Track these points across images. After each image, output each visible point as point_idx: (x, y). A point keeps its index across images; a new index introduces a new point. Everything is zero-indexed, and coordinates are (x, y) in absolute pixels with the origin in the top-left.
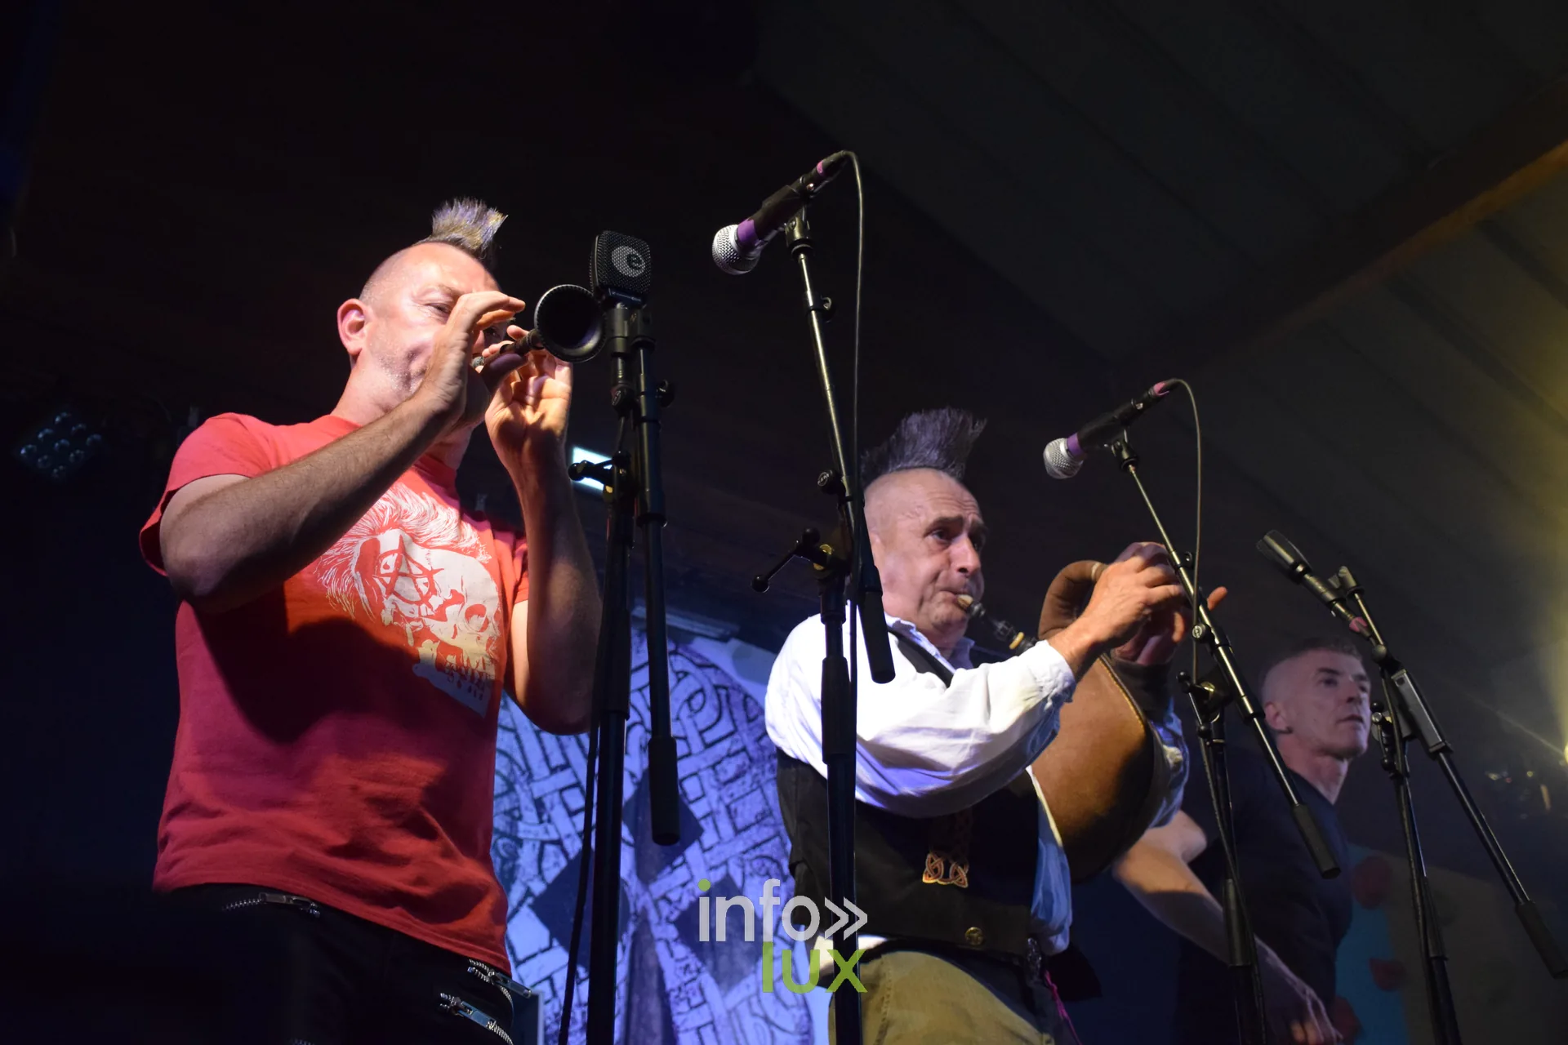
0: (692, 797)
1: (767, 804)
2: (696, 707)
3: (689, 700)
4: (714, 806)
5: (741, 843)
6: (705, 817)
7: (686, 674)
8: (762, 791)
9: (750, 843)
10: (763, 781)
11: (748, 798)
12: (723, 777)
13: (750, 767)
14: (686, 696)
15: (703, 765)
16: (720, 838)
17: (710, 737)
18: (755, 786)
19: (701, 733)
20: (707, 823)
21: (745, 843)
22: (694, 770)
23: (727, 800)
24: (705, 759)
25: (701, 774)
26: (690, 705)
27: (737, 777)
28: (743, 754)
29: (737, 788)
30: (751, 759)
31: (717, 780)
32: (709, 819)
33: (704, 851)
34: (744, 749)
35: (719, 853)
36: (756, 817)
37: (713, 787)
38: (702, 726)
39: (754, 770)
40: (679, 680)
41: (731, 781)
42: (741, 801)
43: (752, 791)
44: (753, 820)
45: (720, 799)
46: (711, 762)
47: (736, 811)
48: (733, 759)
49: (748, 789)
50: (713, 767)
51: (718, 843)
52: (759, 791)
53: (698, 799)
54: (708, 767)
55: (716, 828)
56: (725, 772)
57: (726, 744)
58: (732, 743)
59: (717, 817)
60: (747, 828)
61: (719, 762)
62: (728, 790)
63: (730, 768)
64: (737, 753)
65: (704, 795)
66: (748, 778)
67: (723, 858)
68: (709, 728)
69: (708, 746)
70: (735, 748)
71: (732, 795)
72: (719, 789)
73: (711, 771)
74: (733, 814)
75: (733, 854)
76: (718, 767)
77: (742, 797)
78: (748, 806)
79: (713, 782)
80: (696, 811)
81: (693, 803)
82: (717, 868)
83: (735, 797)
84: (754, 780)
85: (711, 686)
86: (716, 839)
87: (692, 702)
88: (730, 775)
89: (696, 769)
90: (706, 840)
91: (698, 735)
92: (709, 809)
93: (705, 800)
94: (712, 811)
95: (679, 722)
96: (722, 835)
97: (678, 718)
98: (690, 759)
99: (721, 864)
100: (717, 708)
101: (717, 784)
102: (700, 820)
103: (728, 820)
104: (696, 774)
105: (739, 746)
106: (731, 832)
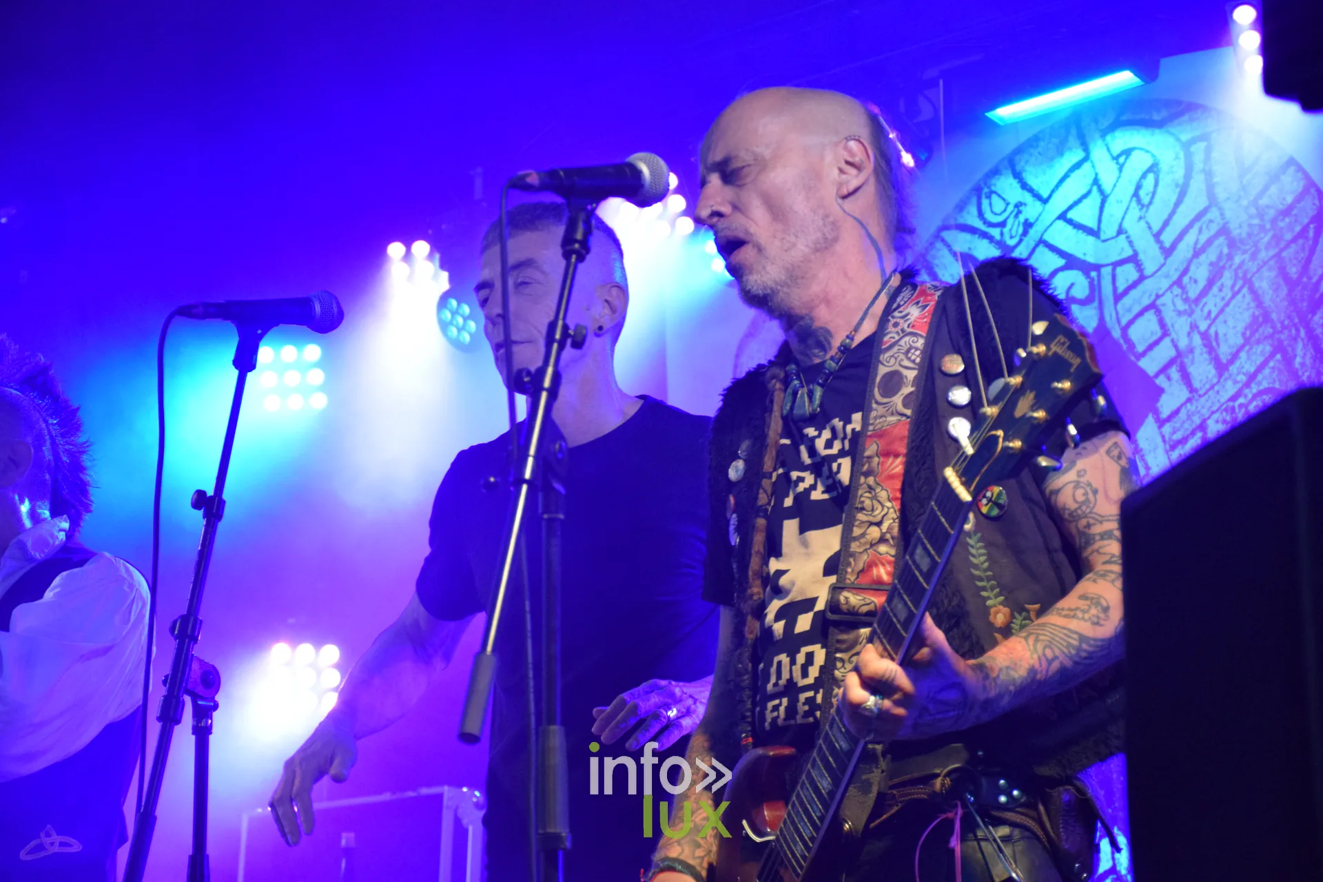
0: (1140, 348)
2: (1146, 200)
3: (1136, 194)
4: (1183, 343)
5: (1229, 384)
6: (1164, 370)
7: (1127, 153)
9: (1242, 378)
11: (1228, 310)
12: (1193, 292)
13: (1230, 257)
14: (1131, 191)
15: (1165, 284)
16: (1192, 390)
17: (1167, 238)
18: (1240, 283)
19: (1157, 236)
20: (1169, 378)
21: (1235, 382)
22: (1146, 301)
23: (1203, 326)
24: (1167, 276)
25: (1159, 302)
26: (1139, 201)
27: (1210, 283)
28: (1221, 240)
29: (1212, 302)
30: (1232, 244)
31: (1186, 300)
32: (1174, 370)
34: (1224, 231)
35: (1189, 417)
36: (1243, 334)
37: (1180, 313)
38: (1156, 228)
39: (1237, 260)
40: (1121, 169)
41: (1205, 292)
42: (1221, 317)
43: (1235, 295)
44: (1240, 341)
45: (1194, 327)
46: (1175, 277)
47: (1217, 334)
48: (1203, 258)
49: (1229, 295)
50: (1178, 282)
51: (1189, 400)
53: (1151, 347)
54: (1170, 287)
55: (1186, 378)
56: (1196, 281)
57: (1190, 238)
58: (1200, 230)
59: (1187, 361)
60: (1235, 356)
61: (1185, 271)
62: (1202, 310)
63: (1201, 272)
64: (1209, 242)
65: (1165, 333)
66: (1227, 278)
67: (1197, 420)
68: (1166, 223)
69: (1168, 252)
70: (1203, 239)
71: (1210, 312)
72: (1191, 313)
73: (1177, 290)
74: (1214, 344)
75: (1215, 408)
76: (1186, 280)
77: (1222, 311)
78: (1231, 323)
79: (1181, 306)
80: (1150, 365)
81: (1144, 354)
82: (1183, 441)
83: (1213, 315)
84: (1236, 277)
85: (1178, 148)
86: (1184, 394)
87: (1142, 193)
88: (1202, 283)
89: (1153, 297)
90: (1166, 405)
91: (1152, 239)
92: (1173, 353)
93: (1167, 341)
94: (1179, 354)
95: (1123, 237)
96: (1196, 384)
97: (1120, 231)
98: (1140, 287)
99: (1193, 433)
100: (1181, 182)
101: (1187, 307)
102: (1157, 375)
103: (1206, 356)
104: (1152, 306)
105: (1214, 228)
106: (1211, 371)
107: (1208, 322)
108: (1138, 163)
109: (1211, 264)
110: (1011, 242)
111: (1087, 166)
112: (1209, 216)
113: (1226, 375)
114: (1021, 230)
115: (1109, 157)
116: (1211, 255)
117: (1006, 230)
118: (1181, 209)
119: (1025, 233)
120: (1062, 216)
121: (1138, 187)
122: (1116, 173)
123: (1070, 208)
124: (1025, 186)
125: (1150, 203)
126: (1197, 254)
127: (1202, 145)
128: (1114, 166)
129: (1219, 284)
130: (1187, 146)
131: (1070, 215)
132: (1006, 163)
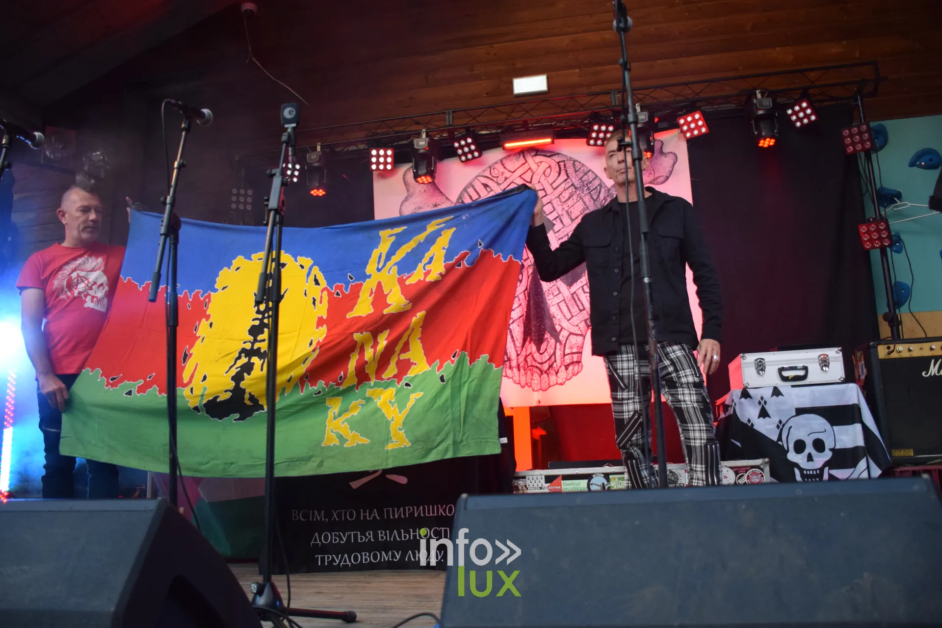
1: (585, 205)
2: (547, 175)
3: (544, 173)
4: (560, 213)
6: (555, 219)
7: (541, 162)
8: (583, 200)
10: (583, 195)
11: (575, 205)
12: (563, 200)
13: (576, 192)
14: (542, 172)
15: (554, 197)
16: (564, 225)
17: (555, 185)
18: (579, 199)
19: (551, 185)
20: (557, 221)
22: (548, 201)
23: (566, 209)
24: (554, 195)
25: (552, 201)
26: (545, 175)
27: (569, 198)
28: (573, 187)
29: (570, 203)
30: (576, 188)
31: (561, 202)
32: (558, 219)
33: (556, 233)
34: (573, 185)
35: (563, 232)
37: (559, 205)
38: (551, 182)
39: (578, 192)
40: (539, 166)
41: (567, 200)
42: (573, 207)
43: (577, 201)
45: (563, 209)
46: (557, 195)
47: (571, 212)
48: (567, 191)
49: (576, 201)
50: (558, 197)
51: (563, 228)
52: (581, 201)
53: (551, 213)
54: (556, 198)
55: (562, 221)
56: (564, 197)
57: (563, 185)
58: (566, 184)
59: (562, 217)
61: (560, 195)
62: (566, 204)
63: (566, 195)
64: (569, 187)
65: (554, 210)
66: (575, 197)
67: (565, 233)
68: (554, 181)
69: (555, 189)
70: (567, 186)
71: (568, 206)
72: (563, 205)
73: (558, 199)
74: (570, 214)
76: (560, 197)
77: (573, 205)
78: (576, 209)
79: (559, 203)
80: (551, 217)
81: (549, 214)
82: (562, 238)
83: (570, 207)
84: (578, 197)
85: (556, 163)
86: (562, 226)
87: (546, 173)
88: (567, 197)
89: (550, 200)
90: (556, 228)
91: (549, 186)
92: (557, 215)
93: (555, 212)
94: (559, 216)
95: (540, 184)
96: (565, 224)
97: (539, 182)
98: (546, 197)
99: (565, 236)
100: (558, 171)
101: (561, 204)
102: (553, 220)
103: (568, 217)
104: (550, 202)
105: (570, 184)
106: (570, 221)
107: (568, 208)
108: (544, 166)
109: (570, 193)
110: (501, 182)
111: (526, 165)
112: (568, 181)
113: (574, 222)
114: (504, 179)
115: (534, 163)
116: (570, 190)
117: (498, 179)
118: (559, 178)
119: (505, 180)
120: (520, 176)
121: (545, 171)
122: (537, 168)
123: (522, 174)
124: (505, 168)
125: (549, 176)
126: (565, 190)
127: (563, 163)
128: (536, 165)
129: (572, 198)
130: (558, 163)
131: (522, 176)
132: (500, 161)
